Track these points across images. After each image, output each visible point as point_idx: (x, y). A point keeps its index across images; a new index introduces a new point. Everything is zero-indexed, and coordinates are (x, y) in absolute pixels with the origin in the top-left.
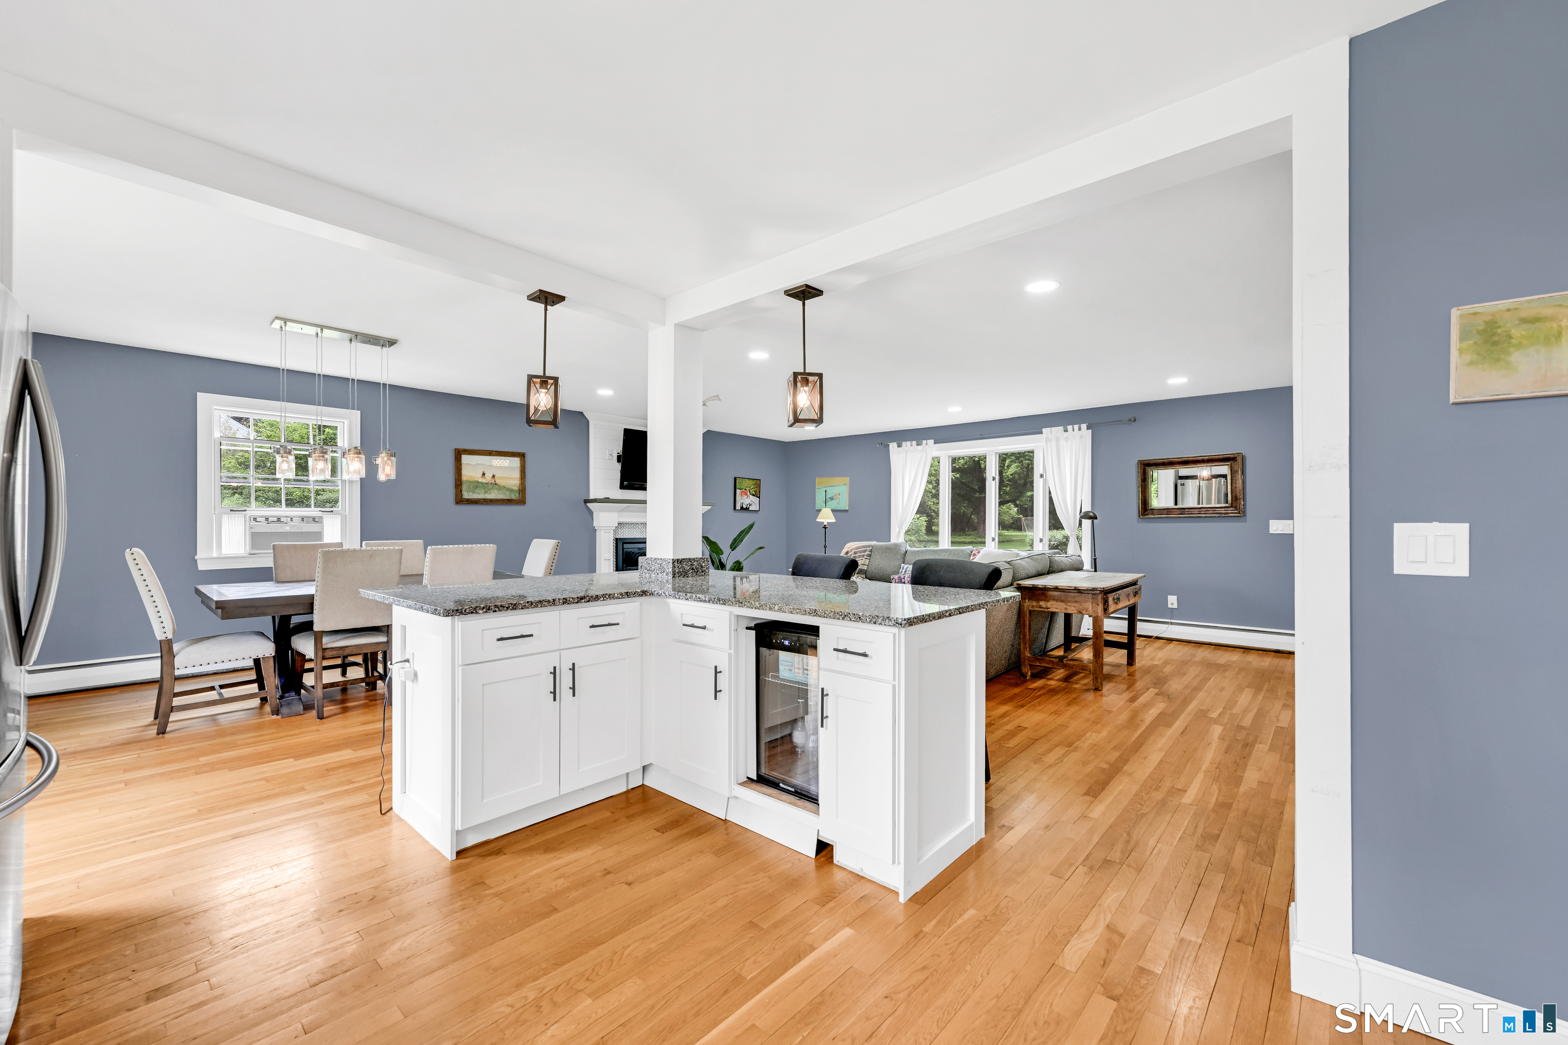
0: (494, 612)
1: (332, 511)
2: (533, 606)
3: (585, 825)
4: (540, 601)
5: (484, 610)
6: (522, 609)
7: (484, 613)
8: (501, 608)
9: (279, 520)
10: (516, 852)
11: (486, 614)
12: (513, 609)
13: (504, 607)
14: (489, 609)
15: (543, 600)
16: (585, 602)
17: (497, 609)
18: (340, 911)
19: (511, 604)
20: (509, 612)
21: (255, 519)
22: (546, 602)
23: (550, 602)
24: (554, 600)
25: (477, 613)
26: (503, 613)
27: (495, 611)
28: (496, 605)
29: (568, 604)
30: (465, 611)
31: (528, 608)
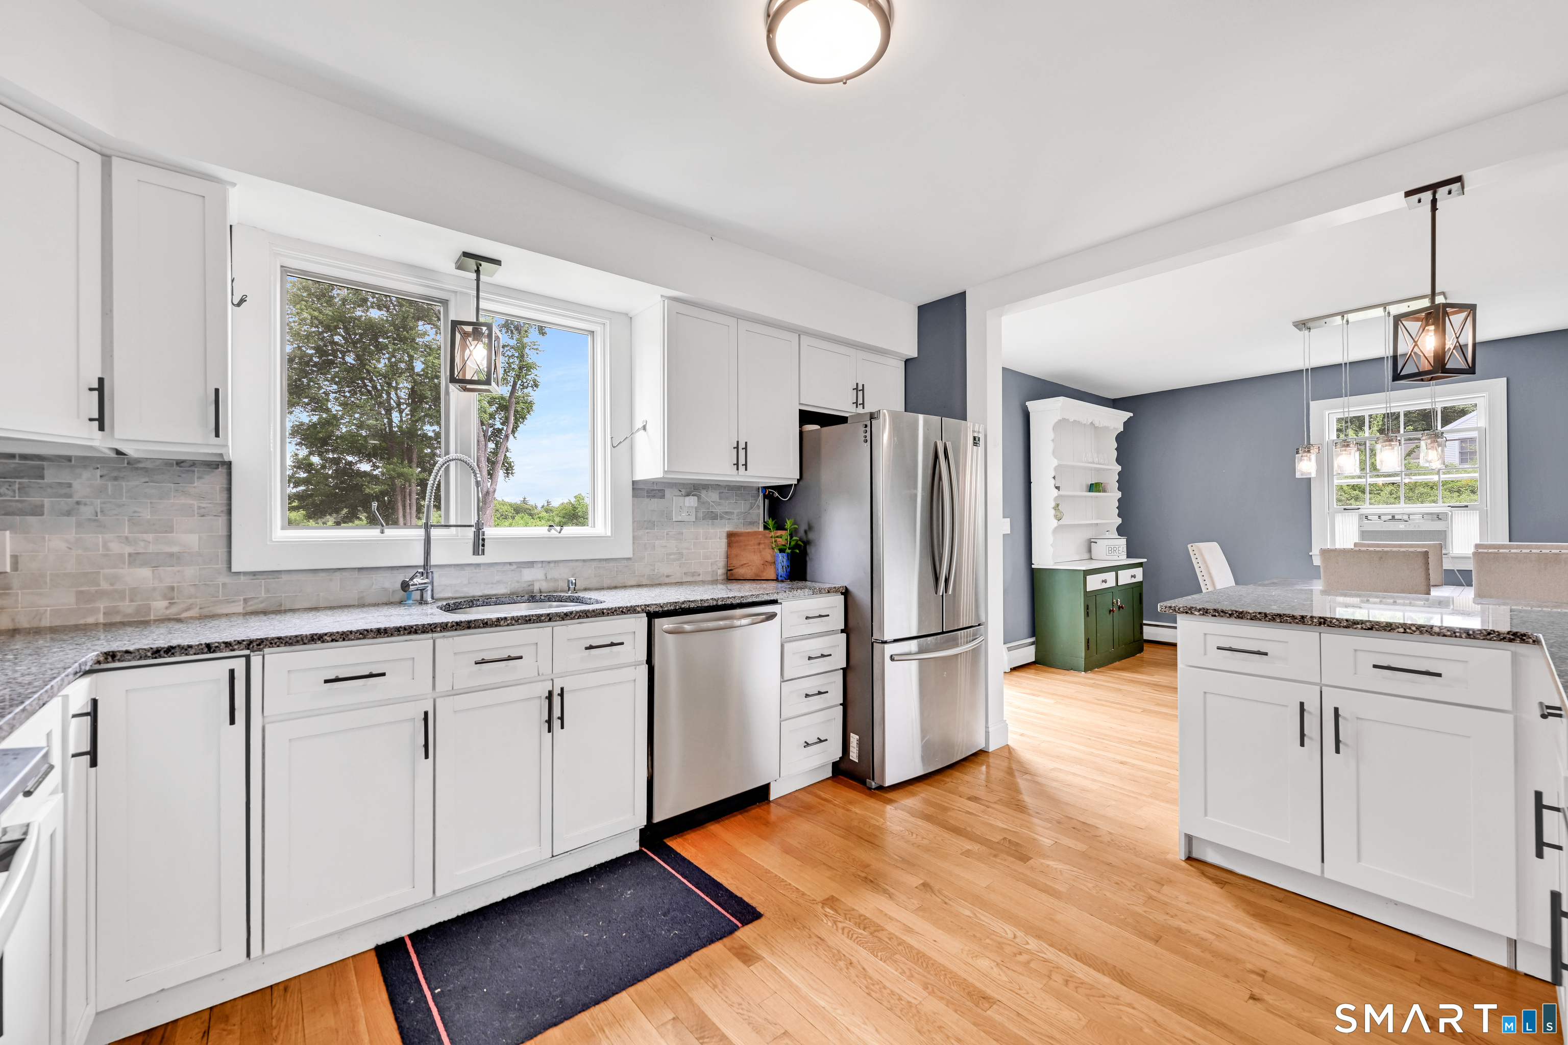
0: (1212, 616)
1: (1467, 506)
2: (1267, 619)
3: (1351, 939)
4: (1280, 615)
5: (1201, 612)
6: (1252, 619)
7: (1200, 615)
8: (1222, 614)
9: (1393, 517)
10: (1234, 895)
11: (1203, 617)
12: (1238, 617)
13: (1226, 613)
14: (1207, 613)
15: (1284, 615)
16: (1362, 628)
17: (1217, 614)
18: (1074, 828)
19: (1236, 612)
20: (1233, 620)
21: (1366, 518)
22: (1289, 617)
23: (1296, 619)
24: (1303, 617)
25: (1192, 613)
26: (1225, 620)
27: (1215, 616)
28: (1215, 610)
29: (1328, 626)
30: (1179, 609)
31: (1260, 620)
